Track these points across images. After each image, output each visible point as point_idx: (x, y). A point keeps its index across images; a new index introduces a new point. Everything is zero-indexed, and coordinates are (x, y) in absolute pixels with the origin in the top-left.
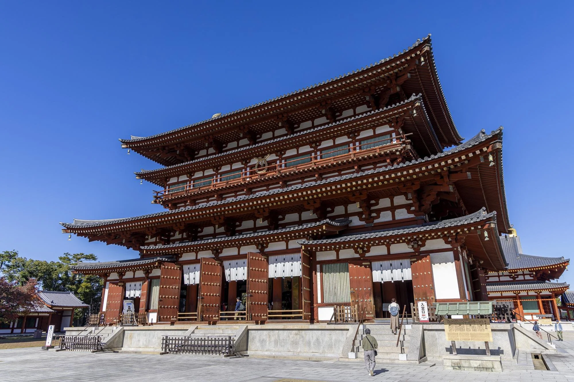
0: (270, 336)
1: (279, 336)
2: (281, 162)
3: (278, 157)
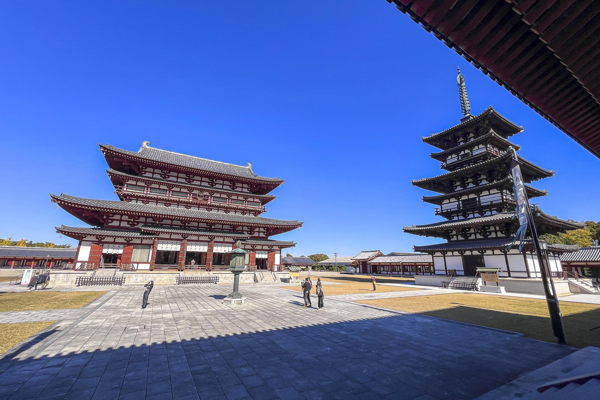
2: (211, 198)
3: (210, 195)
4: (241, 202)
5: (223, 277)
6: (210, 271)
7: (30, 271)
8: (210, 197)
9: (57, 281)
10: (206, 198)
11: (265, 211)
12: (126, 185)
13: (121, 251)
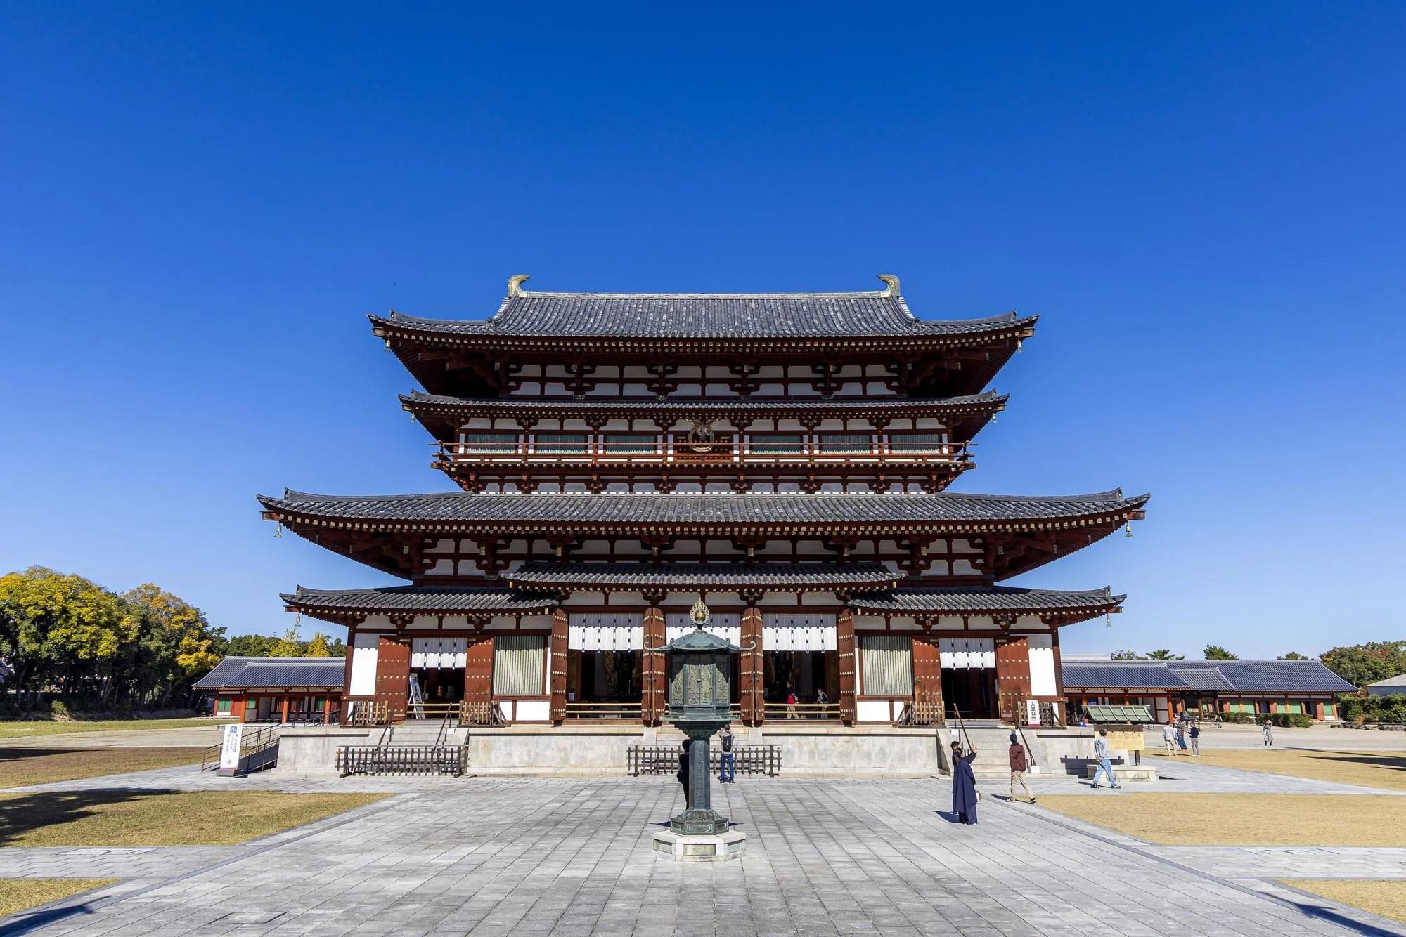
0: (800, 745)
1: (816, 744)
2: (741, 440)
3: (736, 429)
4: (863, 440)
5: (806, 749)
6: (758, 724)
7: (236, 728)
8: (736, 437)
9: (300, 759)
10: (724, 441)
11: (967, 467)
12: (462, 436)
13: (460, 661)
